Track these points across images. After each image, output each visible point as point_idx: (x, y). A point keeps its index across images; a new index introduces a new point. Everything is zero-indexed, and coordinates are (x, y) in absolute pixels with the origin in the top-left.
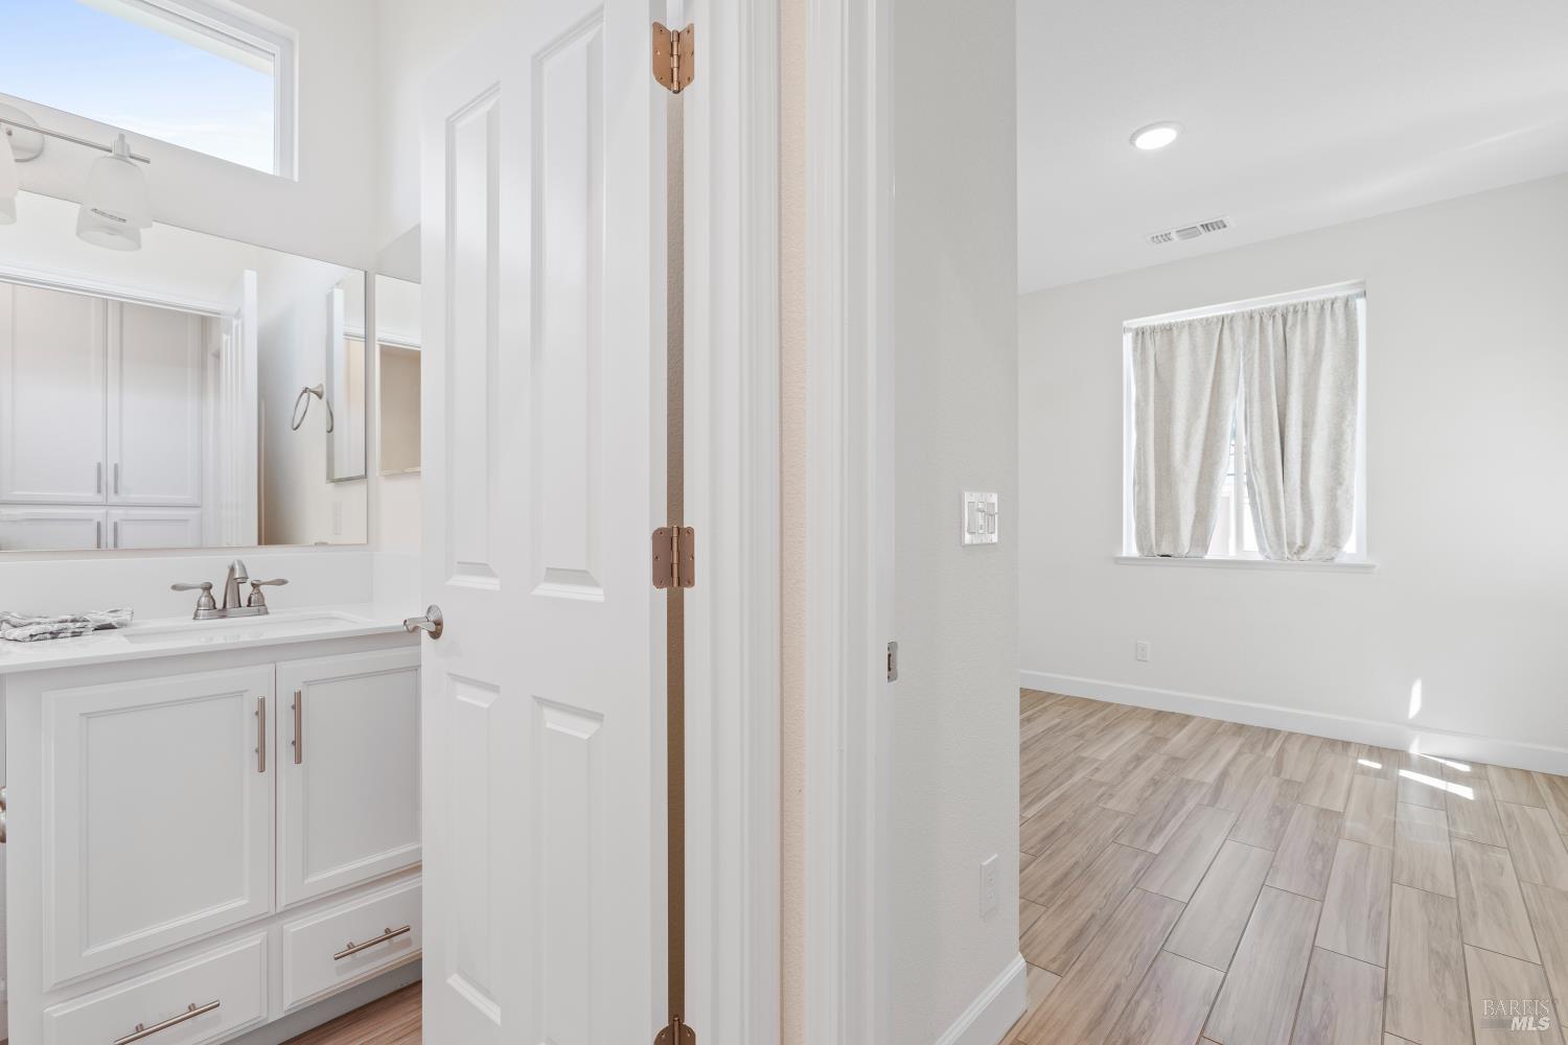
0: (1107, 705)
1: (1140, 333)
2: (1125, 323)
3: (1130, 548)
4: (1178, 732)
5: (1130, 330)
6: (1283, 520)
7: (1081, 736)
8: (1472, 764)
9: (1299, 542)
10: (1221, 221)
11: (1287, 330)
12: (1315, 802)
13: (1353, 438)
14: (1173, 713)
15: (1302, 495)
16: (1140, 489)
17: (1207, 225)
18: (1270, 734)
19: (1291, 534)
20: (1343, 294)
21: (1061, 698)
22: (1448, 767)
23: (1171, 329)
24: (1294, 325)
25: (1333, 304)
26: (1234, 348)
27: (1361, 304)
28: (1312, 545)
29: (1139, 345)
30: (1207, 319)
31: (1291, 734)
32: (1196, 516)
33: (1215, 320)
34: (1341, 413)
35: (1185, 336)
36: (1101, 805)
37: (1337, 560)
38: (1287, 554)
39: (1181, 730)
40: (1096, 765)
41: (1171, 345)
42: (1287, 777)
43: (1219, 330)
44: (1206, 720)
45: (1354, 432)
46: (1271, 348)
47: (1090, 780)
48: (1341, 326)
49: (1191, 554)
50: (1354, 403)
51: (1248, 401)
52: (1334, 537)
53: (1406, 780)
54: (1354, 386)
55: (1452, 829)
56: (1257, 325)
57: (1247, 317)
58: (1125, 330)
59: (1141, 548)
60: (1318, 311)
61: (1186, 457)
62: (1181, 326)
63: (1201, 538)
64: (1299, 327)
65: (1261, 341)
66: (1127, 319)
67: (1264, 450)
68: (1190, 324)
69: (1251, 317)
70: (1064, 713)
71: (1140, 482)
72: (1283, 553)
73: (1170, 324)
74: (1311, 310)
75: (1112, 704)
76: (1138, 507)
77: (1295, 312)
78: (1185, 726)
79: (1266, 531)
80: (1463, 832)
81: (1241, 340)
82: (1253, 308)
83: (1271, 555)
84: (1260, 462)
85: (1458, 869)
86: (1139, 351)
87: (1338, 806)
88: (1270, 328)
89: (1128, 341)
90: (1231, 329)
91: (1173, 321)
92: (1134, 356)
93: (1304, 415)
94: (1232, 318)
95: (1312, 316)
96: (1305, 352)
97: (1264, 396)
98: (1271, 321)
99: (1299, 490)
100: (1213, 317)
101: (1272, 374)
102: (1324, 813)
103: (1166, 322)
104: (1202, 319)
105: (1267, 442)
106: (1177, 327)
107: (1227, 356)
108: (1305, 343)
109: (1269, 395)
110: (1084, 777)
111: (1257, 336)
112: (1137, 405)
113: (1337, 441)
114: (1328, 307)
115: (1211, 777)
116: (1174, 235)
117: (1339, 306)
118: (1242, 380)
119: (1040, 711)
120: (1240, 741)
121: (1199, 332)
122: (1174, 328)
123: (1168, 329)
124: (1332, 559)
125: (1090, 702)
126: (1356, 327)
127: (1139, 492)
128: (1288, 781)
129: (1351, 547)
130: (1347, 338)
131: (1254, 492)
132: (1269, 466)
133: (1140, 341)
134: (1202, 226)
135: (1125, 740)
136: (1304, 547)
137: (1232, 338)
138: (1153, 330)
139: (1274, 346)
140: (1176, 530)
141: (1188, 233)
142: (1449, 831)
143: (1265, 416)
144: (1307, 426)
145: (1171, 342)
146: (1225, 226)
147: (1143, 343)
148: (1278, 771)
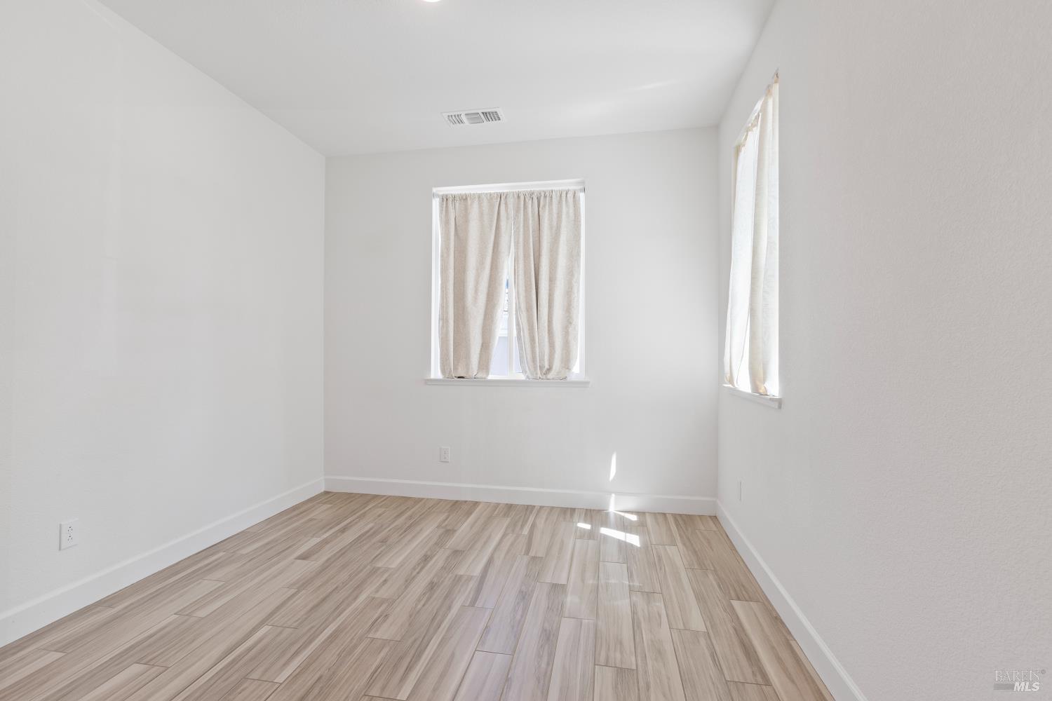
0: (418, 500)
1: (445, 199)
2: (434, 190)
3: (436, 372)
4: (466, 520)
5: (438, 196)
6: (537, 350)
7: (383, 541)
8: (637, 513)
9: (547, 366)
10: (496, 112)
11: (540, 209)
12: (548, 580)
13: (578, 291)
14: (466, 502)
15: (549, 330)
16: (443, 323)
17: (486, 113)
18: (528, 509)
19: (542, 360)
20: (572, 188)
21: (385, 498)
22: (627, 519)
23: (466, 199)
24: (544, 206)
25: (567, 194)
26: (508, 219)
27: (582, 196)
28: (554, 368)
29: (444, 209)
30: (491, 194)
31: (541, 507)
32: (482, 346)
33: (495, 195)
34: (571, 273)
35: (476, 205)
36: (370, 636)
37: (568, 379)
38: (539, 375)
39: (468, 517)
40: (385, 576)
41: (466, 211)
42: (533, 555)
43: (498, 203)
44: (488, 504)
45: (579, 287)
46: (530, 222)
47: (373, 598)
48: (571, 211)
49: (479, 376)
50: (579, 266)
51: (516, 260)
52: (567, 363)
53: (605, 537)
54: (578, 254)
55: (631, 584)
56: (522, 203)
57: (516, 196)
58: (434, 195)
59: (443, 371)
60: (558, 198)
61: (475, 299)
62: (472, 196)
63: (484, 364)
64: (547, 207)
65: (524, 215)
66: (435, 187)
67: (526, 297)
68: (479, 196)
69: (519, 197)
70: (379, 516)
71: (444, 319)
72: (537, 374)
73: (466, 195)
74: (554, 197)
75: (423, 499)
76: (442, 339)
77: (545, 197)
78: (471, 514)
79: (527, 358)
80: (636, 584)
81: (512, 213)
82: (520, 190)
83: (531, 377)
84: (523, 306)
85: (636, 628)
86: (444, 212)
87: (563, 582)
88: (530, 206)
89: (436, 203)
90: (506, 204)
91: (467, 192)
92: (441, 217)
93: (550, 272)
94: (507, 195)
95: (555, 201)
96: (551, 228)
97: (526, 257)
98: (530, 202)
99: (547, 327)
100: (494, 193)
101: (531, 240)
102: (555, 587)
103: (463, 193)
104: (486, 194)
105: (527, 291)
106: (471, 198)
107: (503, 224)
108: (551, 220)
109: (529, 255)
110: (368, 597)
111: (522, 211)
112: (442, 256)
113: (569, 293)
114: (564, 195)
115: (477, 570)
116: (464, 118)
117: (570, 195)
118: (513, 244)
119: (358, 518)
120: (507, 521)
121: (485, 203)
122: (469, 199)
123: (464, 198)
124: (566, 378)
125: (407, 499)
126: (580, 213)
127: (443, 326)
128: (534, 558)
129: (577, 369)
130: (575, 221)
131: (520, 329)
132: (529, 309)
133: (445, 205)
134: (483, 113)
135: (424, 536)
136: (549, 370)
137: (507, 211)
138: (454, 197)
139: (532, 221)
140: (468, 356)
141: (474, 117)
142: (629, 586)
143: (526, 272)
144: (552, 280)
145: (466, 209)
146: (499, 119)
147: (447, 206)
148: (527, 552)
